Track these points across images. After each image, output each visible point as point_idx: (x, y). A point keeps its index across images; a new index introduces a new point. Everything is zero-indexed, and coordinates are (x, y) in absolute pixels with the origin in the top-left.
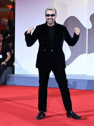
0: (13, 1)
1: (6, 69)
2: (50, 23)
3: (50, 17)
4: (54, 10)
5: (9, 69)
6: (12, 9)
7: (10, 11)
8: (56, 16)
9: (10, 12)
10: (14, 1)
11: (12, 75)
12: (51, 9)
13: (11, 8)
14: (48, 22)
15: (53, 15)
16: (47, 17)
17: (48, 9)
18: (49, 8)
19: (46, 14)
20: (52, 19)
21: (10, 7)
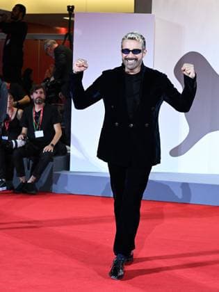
0: (68, 18)
1: (52, 161)
2: (130, 67)
3: (131, 55)
4: (141, 40)
5: (59, 159)
6: (66, 35)
7: (63, 39)
8: (143, 53)
9: (62, 42)
10: (72, 19)
11: (64, 173)
12: (132, 39)
13: (64, 34)
14: (126, 64)
15: (136, 51)
16: (125, 55)
17: (126, 37)
18: (129, 36)
19: (122, 47)
20: (136, 59)
21: (63, 31)
